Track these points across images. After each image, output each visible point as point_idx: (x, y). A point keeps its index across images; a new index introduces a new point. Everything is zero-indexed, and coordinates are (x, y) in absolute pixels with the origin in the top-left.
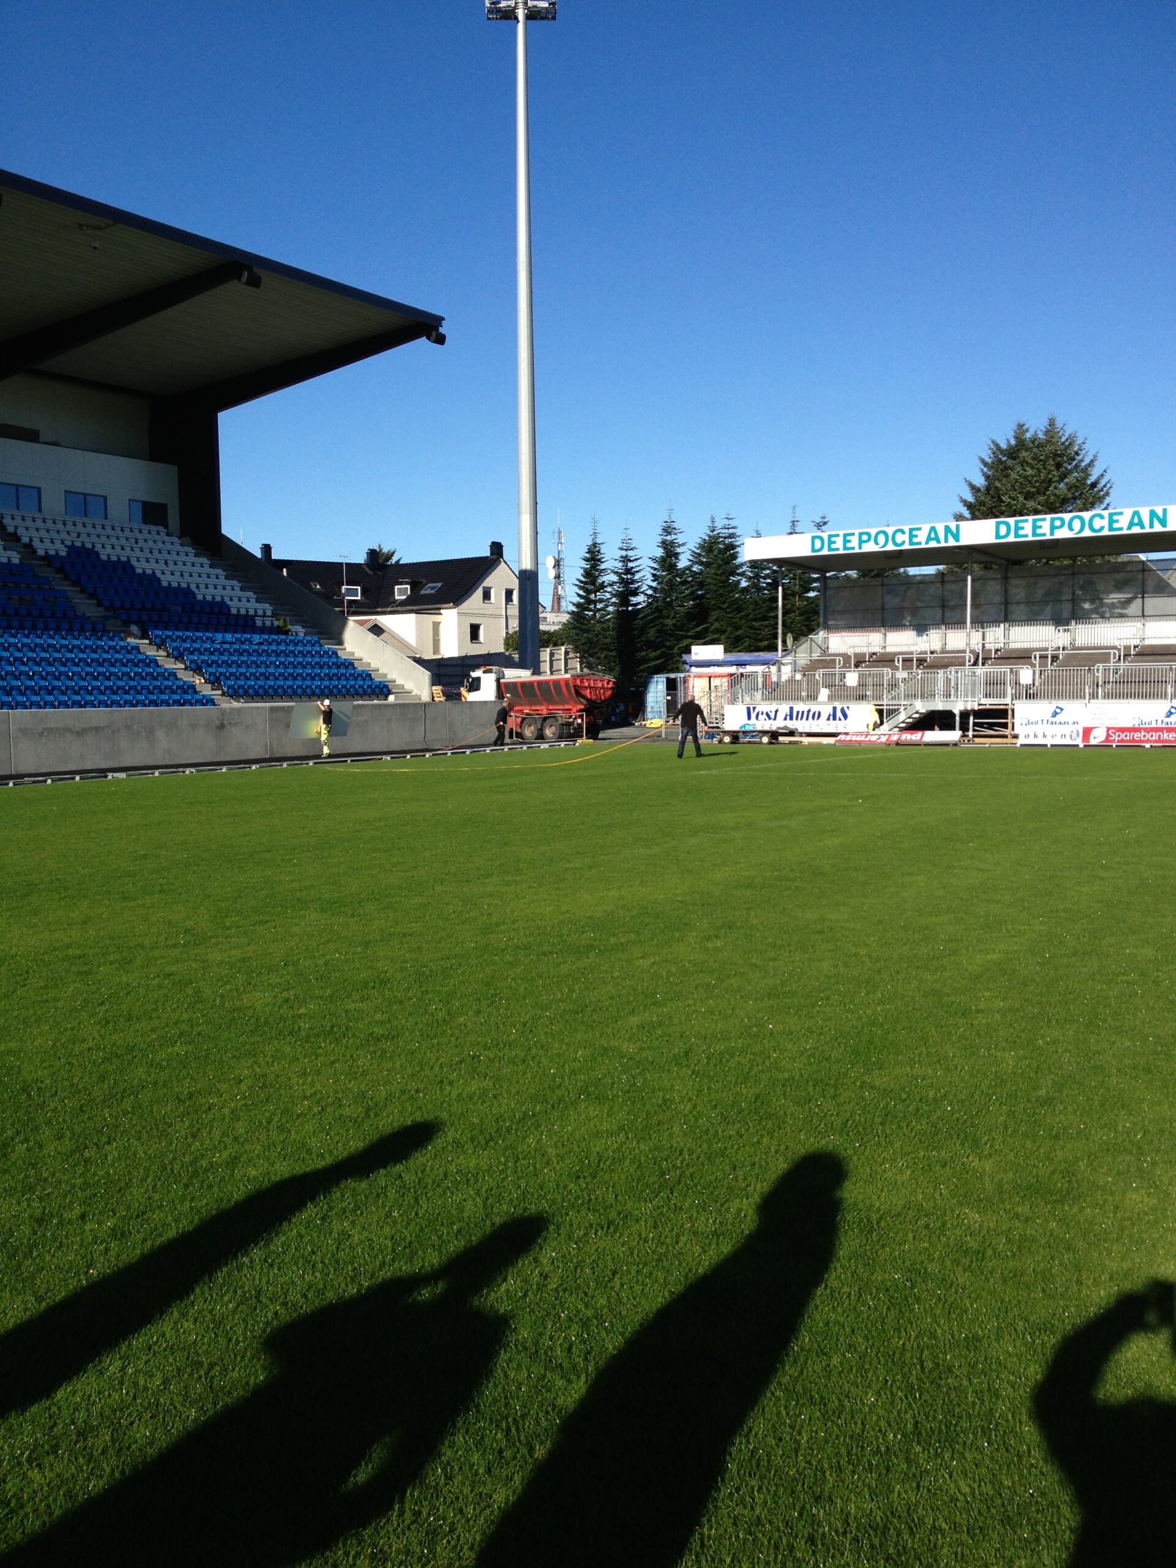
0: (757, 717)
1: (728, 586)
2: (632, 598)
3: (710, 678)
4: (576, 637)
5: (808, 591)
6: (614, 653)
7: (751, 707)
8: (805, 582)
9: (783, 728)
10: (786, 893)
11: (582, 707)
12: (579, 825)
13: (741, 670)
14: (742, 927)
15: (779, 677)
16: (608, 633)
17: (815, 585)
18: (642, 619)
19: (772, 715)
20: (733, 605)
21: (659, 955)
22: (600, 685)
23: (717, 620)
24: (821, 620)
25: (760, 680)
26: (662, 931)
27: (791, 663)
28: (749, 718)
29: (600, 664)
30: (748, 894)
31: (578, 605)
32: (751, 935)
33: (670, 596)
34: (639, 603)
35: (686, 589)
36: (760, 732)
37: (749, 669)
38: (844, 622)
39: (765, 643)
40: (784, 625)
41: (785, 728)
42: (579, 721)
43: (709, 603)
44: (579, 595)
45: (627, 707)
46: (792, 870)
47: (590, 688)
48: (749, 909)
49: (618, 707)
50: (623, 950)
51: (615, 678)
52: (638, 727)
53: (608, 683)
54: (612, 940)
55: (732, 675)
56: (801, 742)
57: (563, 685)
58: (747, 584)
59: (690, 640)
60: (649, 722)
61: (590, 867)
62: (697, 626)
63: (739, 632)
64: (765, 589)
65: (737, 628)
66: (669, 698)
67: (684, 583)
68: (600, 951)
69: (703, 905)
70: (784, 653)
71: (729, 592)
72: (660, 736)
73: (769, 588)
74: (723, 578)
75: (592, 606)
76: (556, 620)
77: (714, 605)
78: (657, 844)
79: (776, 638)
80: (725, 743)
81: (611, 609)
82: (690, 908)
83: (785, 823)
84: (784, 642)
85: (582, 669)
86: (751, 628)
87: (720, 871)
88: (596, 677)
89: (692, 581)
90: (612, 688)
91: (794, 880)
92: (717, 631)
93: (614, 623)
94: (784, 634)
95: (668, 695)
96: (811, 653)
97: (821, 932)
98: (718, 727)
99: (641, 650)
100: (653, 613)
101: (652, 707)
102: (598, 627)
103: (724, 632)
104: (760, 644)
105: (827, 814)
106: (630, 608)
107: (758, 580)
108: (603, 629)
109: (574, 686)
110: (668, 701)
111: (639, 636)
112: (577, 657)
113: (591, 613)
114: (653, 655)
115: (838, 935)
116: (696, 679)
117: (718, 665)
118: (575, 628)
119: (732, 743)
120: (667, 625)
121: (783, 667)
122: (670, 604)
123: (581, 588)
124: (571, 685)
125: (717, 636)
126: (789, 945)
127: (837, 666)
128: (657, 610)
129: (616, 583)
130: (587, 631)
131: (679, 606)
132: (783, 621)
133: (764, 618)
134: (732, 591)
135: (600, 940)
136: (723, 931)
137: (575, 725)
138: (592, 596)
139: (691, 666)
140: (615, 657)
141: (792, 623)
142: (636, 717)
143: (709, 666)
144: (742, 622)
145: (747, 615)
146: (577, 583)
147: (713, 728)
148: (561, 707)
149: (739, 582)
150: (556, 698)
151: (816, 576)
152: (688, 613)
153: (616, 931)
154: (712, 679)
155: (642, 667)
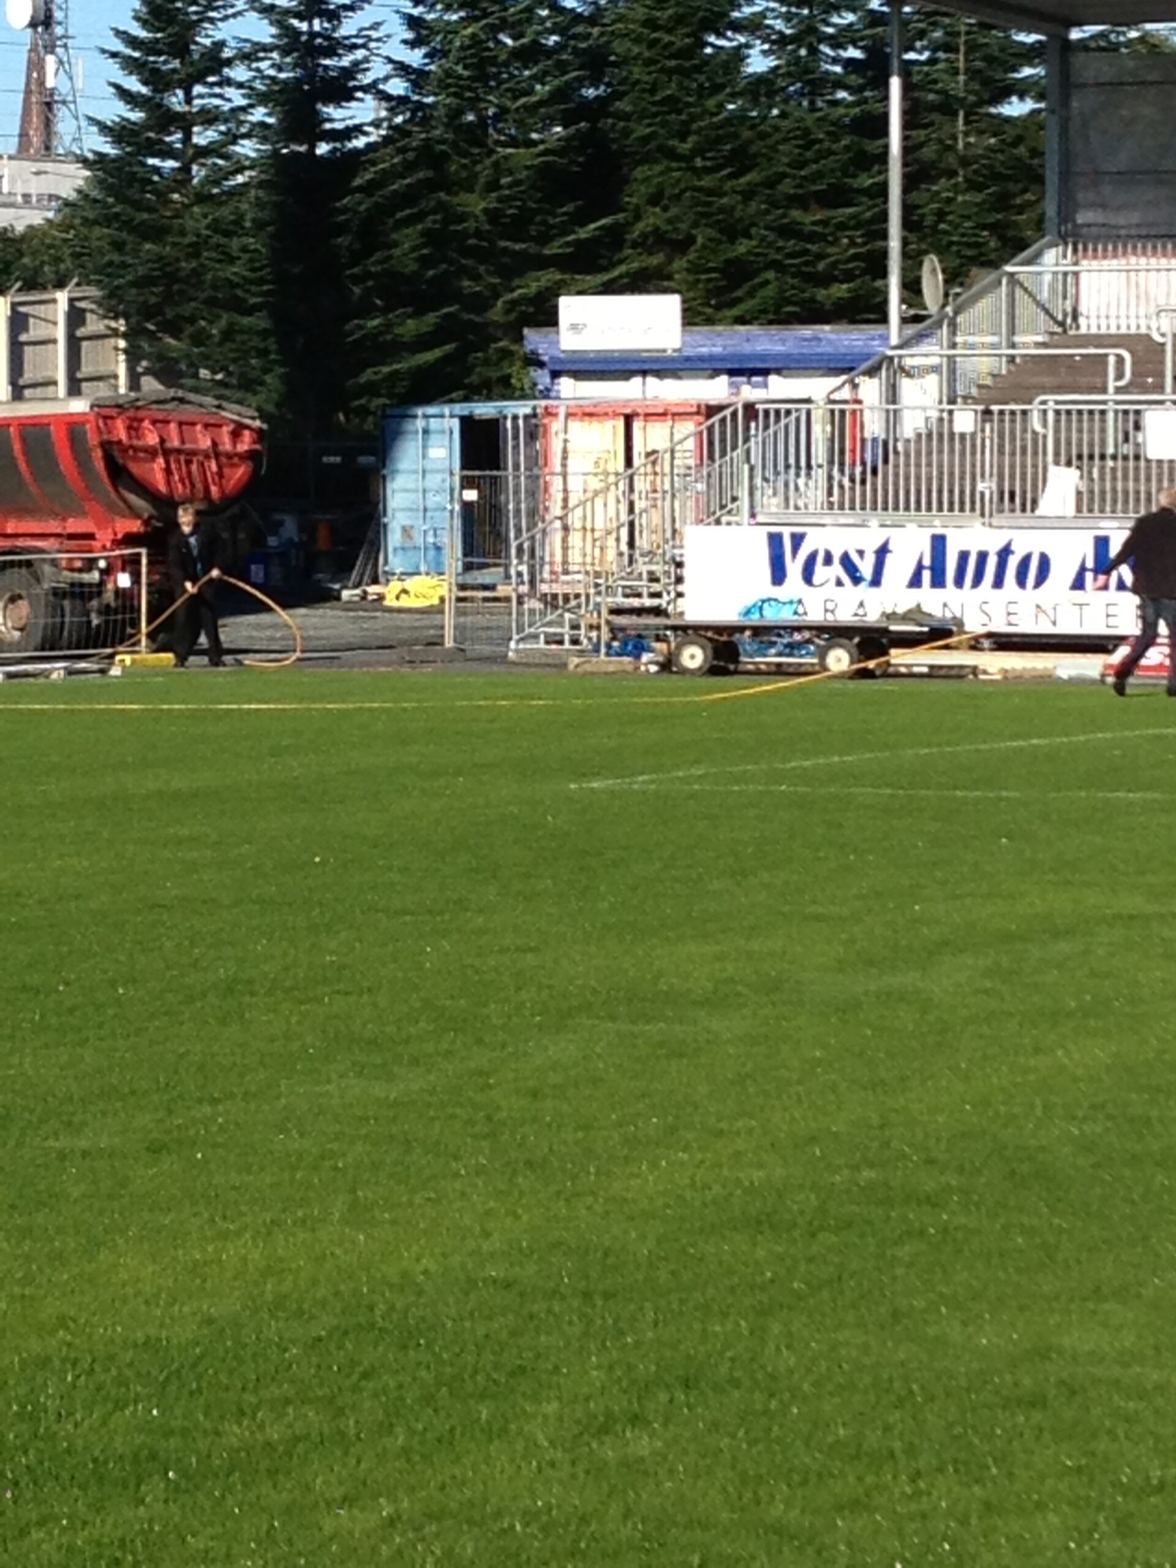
0: (808, 574)
1: (698, 69)
2: (330, 110)
3: (629, 420)
4: (116, 258)
5: (1003, 93)
6: (260, 321)
7: (786, 532)
8: (990, 60)
9: (905, 618)
10: (905, 1252)
11: (135, 526)
12: (113, 985)
13: (749, 392)
14: (736, 1384)
15: (893, 419)
16: (235, 243)
17: (1027, 71)
18: (369, 189)
19: (866, 568)
20: (719, 140)
21: (412, 1490)
22: (205, 443)
23: (654, 200)
24: (1050, 209)
25: (820, 431)
26: (428, 1399)
27: (936, 369)
28: (778, 575)
29: (206, 360)
30: (760, 1253)
31: (119, 132)
32: (766, 1412)
33: (474, 104)
34: (357, 130)
35: (540, 78)
36: (820, 629)
37: (780, 387)
38: (1135, 217)
39: (841, 290)
40: (907, 224)
41: (915, 614)
42: (124, 580)
43: (626, 133)
44: (123, 94)
45: (307, 528)
46: (930, 1162)
47: (167, 453)
48: (763, 1312)
49: (276, 528)
50: (272, 1473)
51: (263, 416)
52: (350, 606)
53: (236, 435)
54: (235, 1433)
55: (711, 410)
56: (975, 670)
57: (58, 437)
58: (771, 62)
59: (552, 276)
60: (395, 586)
61: (156, 1150)
62: (581, 218)
63: (742, 247)
64: (839, 83)
65: (733, 232)
66: (471, 495)
67: (530, 53)
68: (183, 1473)
69: (587, 1295)
70: (911, 330)
71: (702, 93)
72: (438, 642)
73: (854, 80)
74: (679, 40)
75: (175, 138)
76: (36, 187)
77: (646, 139)
78: (415, 1061)
79: (883, 273)
80: (684, 671)
81: (247, 148)
82: (538, 1307)
83: (907, 979)
84: (912, 288)
85: (134, 382)
86: (789, 231)
87: (654, 1165)
88: (188, 412)
89: (559, 47)
90: (251, 456)
91: (932, 1202)
92: (657, 240)
93: (259, 204)
94: (912, 259)
95: (467, 483)
96: (1012, 331)
97: (1038, 1401)
98: (658, 611)
99: (366, 310)
100: (409, 167)
101: (406, 531)
102: (198, 220)
103: (683, 245)
104: (821, 294)
105: (1064, 947)
106: (322, 149)
107: (813, 51)
108: (215, 227)
109: (106, 446)
110: (467, 506)
111: (357, 258)
112: (115, 333)
113: (171, 164)
114: (411, 327)
115: (1096, 1411)
116: (574, 425)
117: (660, 374)
118: (108, 220)
119: (713, 671)
120: (462, 218)
121: (906, 386)
122: (476, 135)
123: (131, 65)
124: (93, 440)
125: (656, 260)
126: (911, 1451)
127: (1111, 385)
128: (429, 156)
129: (266, 48)
130: (157, 233)
131: (513, 142)
132: (907, 209)
133: (837, 196)
134: (717, 89)
135: (184, 1432)
136: (663, 1397)
137: (109, 596)
138: (176, 100)
139: (555, 375)
140: (264, 334)
141: (941, 215)
142: (343, 569)
143: (625, 375)
144: (753, 206)
145: (772, 183)
146: (118, 46)
147: (640, 611)
148: (54, 526)
149: (738, 55)
150: (33, 489)
151: (1031, 38)
152: (544, 171)
153: (250, 1398)
154: (637, 425)
155: (368, 375)
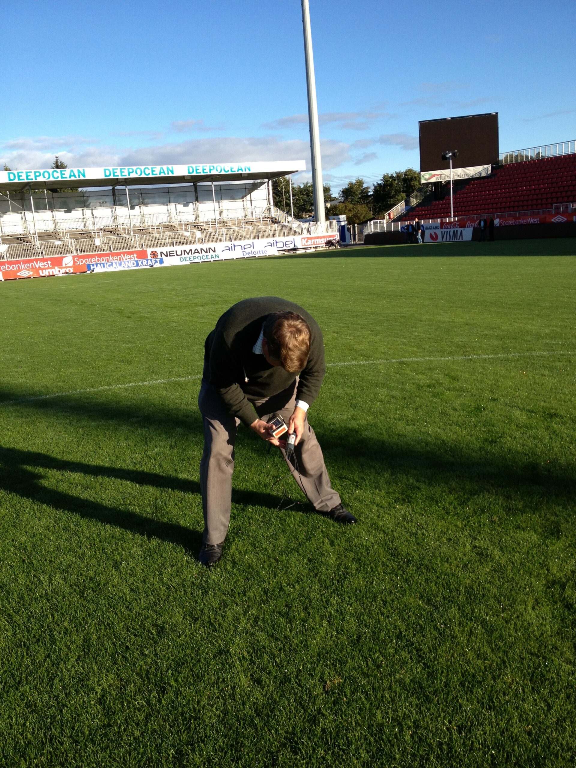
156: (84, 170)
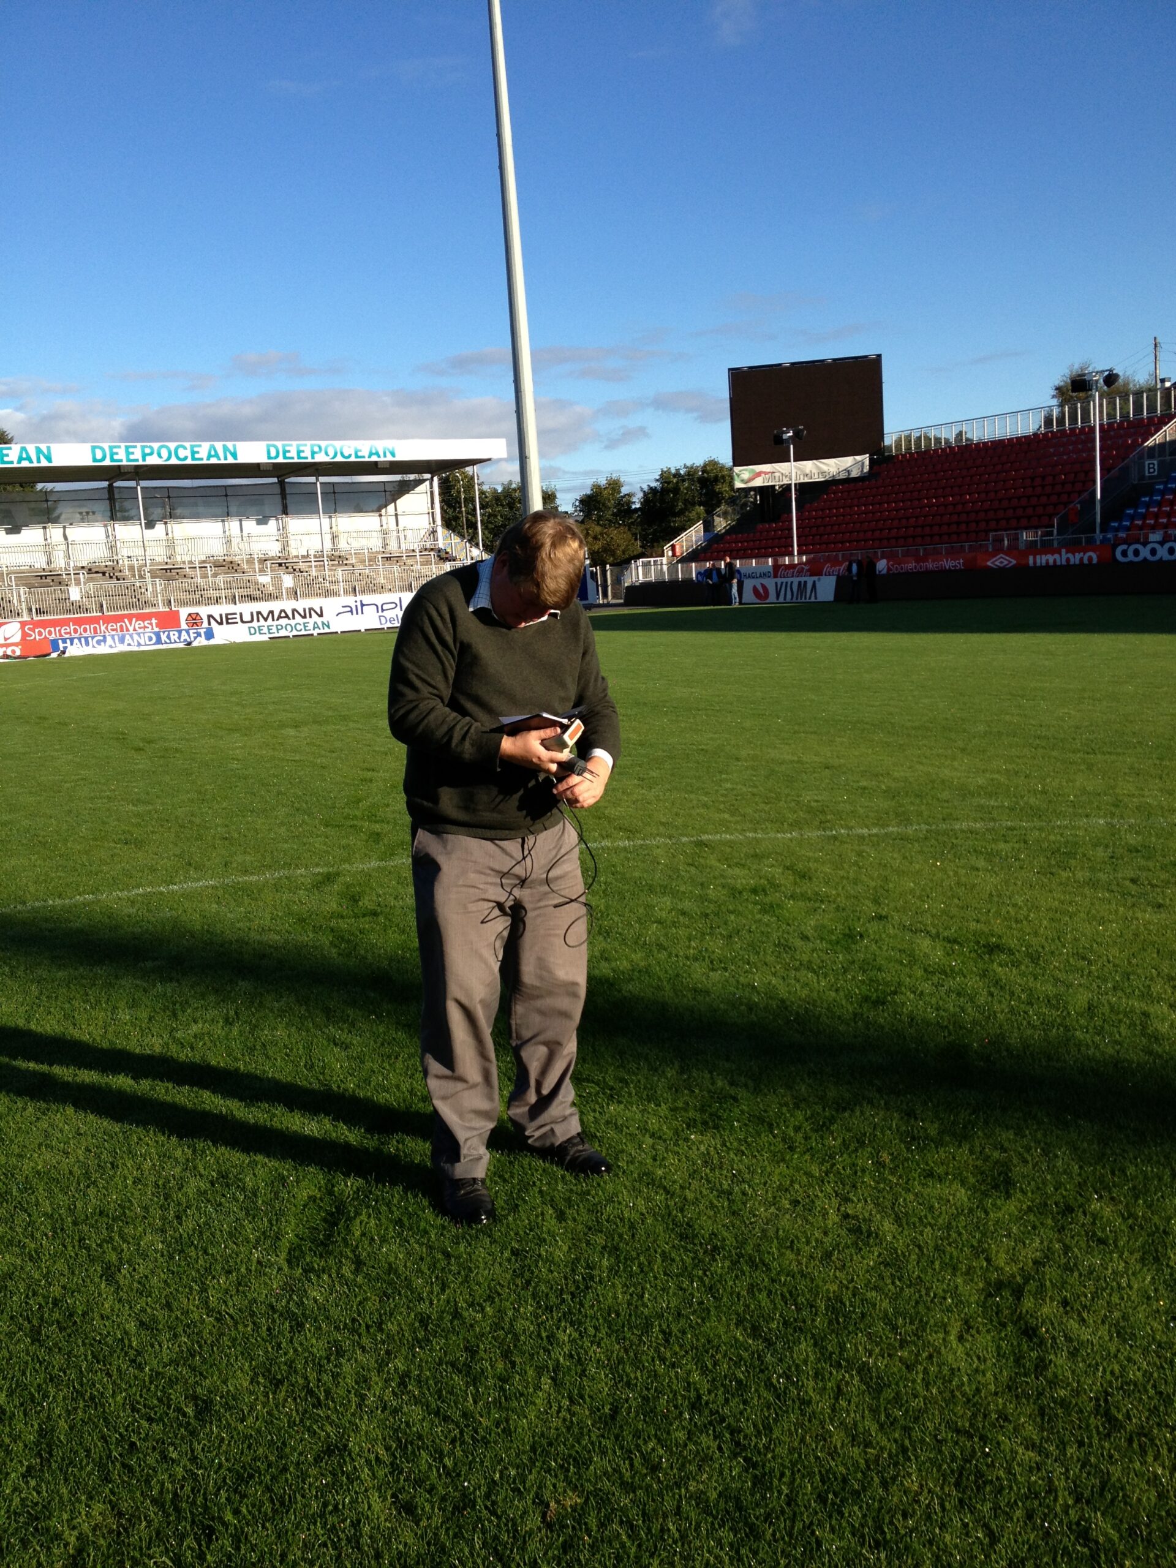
156: (49, 448)
